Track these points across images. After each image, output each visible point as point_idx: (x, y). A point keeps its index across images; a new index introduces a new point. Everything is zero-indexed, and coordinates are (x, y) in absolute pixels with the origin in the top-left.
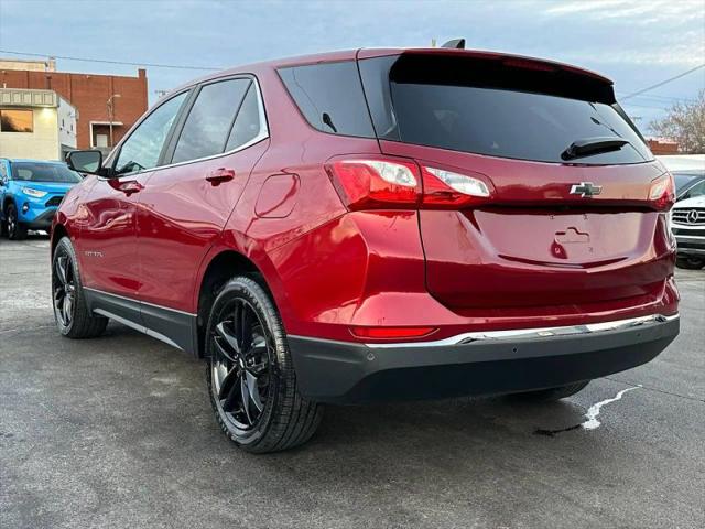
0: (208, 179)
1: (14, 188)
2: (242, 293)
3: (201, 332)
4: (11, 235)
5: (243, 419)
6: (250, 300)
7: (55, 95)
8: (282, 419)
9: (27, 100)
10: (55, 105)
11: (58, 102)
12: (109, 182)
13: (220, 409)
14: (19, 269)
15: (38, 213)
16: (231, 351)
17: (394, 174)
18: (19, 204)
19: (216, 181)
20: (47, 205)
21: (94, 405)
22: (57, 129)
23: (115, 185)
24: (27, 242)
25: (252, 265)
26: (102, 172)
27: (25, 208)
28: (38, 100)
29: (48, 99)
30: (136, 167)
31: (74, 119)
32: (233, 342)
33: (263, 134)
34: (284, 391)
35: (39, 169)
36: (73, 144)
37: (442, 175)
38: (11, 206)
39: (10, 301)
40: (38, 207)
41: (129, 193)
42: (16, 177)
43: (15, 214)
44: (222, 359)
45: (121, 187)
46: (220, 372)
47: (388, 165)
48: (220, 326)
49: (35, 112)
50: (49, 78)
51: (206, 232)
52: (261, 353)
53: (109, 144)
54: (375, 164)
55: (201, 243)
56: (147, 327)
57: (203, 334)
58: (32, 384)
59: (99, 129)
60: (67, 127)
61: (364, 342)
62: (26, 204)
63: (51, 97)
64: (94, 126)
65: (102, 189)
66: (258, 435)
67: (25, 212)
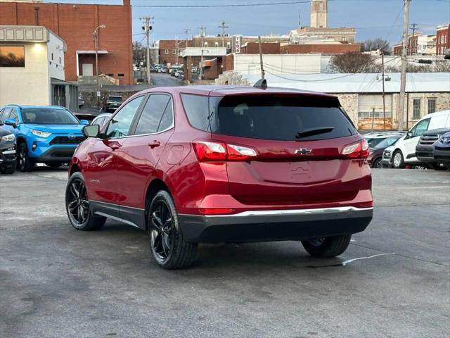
0: (150, 145)
1: (25, 130)
2: (162, 197)
3: (146, 217)
4: (23, 167)
5: (163, 255)
6: (165, 200)
7: (45, 30)
8: (177, 251)
9: (20, 36)
10: (45, 40)
11: (48, 37)
12: (103, 141)
13: (154, 252)
14: (39, 193)
15: (44, 150)
16: (159, 225)
17: (217, 148)
18: (30, 143)
19: (153, 146)
20: (51, 143)
21: (98, 255)
22: (47, 64)
23: (107, 143)
24: (35, 173)
25: (165, 184)
26: (100, 136)
27: (34, 146)
28: (29, 36)
29: (39, 34)
30: (117, 135)
31: (62, 52)
32: (159, 220)
33: (173, 126)
34: (178, 239)
35: (43, 113)
36: (61, 76)
37: (236, 148)
38: (23, 144)
39: (39, 213)
40: (44, 145)
41: (114, 149)
42: (26, 121)
43: (26, 151)
44: (155, 228)
45: (110, 145)
46: (154, 234)
47: (215, 144)
48: (154, 214)
49: (26, 47)
50: (37, 9)
51: (146, 168)
52: (170, 224)
53: (94, 73)
54: (207, 143)
55: (146, 174)
56: (123, 219)
57: (147, 217)
58: (66, 248)
59: (84, 58)
60: (56, 61)
61: (204, 214)
62: (35, 143)
63: (41, 32)
64: (80, 55)
65: (99, 145)
66: (168, 259)
67: (34, 149)
